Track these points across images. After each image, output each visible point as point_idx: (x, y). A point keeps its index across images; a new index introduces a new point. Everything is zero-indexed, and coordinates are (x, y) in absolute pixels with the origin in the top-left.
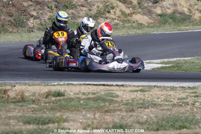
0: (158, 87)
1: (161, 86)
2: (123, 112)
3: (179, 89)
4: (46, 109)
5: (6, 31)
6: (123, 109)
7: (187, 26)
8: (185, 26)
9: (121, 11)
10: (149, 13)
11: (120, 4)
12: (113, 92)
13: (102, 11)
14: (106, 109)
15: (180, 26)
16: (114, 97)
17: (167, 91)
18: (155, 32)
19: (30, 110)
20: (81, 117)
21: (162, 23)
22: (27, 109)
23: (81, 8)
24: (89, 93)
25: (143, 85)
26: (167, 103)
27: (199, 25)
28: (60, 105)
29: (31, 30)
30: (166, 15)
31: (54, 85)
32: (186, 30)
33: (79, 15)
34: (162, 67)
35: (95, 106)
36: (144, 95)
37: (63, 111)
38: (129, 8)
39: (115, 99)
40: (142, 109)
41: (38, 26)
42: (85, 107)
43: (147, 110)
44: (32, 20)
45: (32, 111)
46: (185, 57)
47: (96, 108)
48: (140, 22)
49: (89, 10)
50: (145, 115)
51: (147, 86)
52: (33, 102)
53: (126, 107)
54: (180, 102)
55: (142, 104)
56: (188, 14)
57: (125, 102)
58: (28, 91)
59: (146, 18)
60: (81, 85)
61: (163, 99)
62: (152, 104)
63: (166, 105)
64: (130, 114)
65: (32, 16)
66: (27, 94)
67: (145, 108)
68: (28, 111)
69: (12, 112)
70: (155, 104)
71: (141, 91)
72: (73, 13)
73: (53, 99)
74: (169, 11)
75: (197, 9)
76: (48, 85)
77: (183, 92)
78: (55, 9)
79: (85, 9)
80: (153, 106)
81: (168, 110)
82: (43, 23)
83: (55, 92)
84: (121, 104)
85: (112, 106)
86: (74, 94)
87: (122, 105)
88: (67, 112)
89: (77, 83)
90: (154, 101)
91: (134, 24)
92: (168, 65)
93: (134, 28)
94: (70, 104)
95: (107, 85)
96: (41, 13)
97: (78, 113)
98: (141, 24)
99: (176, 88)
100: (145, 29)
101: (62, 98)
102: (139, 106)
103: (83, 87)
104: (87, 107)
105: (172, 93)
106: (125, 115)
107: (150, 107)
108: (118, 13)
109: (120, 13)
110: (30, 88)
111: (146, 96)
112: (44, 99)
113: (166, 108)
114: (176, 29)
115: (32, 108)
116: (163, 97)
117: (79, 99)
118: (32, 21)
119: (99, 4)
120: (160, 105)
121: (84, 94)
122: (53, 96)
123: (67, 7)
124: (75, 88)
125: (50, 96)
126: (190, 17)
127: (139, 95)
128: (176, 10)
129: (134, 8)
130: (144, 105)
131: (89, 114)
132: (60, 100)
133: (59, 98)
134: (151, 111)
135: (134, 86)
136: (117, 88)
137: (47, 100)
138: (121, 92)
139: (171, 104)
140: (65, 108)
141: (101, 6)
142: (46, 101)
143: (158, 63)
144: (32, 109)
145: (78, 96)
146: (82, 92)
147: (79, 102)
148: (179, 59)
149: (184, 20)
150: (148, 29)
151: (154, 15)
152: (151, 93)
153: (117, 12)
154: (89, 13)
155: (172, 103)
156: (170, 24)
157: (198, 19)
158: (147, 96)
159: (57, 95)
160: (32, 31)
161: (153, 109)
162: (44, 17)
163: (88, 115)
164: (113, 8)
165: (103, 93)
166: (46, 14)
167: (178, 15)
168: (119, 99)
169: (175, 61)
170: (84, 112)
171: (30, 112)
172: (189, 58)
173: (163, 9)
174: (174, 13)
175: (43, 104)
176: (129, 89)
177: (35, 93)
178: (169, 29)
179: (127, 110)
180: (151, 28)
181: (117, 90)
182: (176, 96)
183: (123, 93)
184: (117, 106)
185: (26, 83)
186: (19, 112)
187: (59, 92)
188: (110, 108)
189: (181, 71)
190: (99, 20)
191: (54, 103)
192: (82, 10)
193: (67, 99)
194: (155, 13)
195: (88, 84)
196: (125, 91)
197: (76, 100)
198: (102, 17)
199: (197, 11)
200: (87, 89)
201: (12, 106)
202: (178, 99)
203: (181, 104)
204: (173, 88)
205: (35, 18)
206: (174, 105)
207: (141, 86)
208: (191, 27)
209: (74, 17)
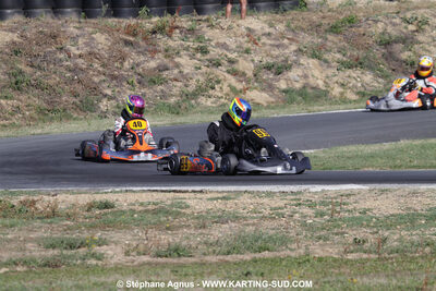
0: (249, 192)
1: (254, 192)
2: (191, 229)
3: (278, 194)
4: (85, 226)
5: (69, 118)
6: (192, 225)
9: (229, 86)
10: (270, 88)
11: (228, 76)
12: (184, 201)
13: (203, 86)
14: (168, 225)
16: (183, 208)
17: (260, 197)
19: (61, 229)
20: (130, 238)
22: (58, 227)
23: (175, 83)
24: (149, 204)
26: (255, 215)
28: (105, 221)
29: (104, 115)
30: (293, 91)
32: (318, 111)
35: (153, 221)
36: (226, 204)
38: (241, 81)
39: (184, 211)
40: (219, 225)
41: (113, 109)
42: (139, 223)
43: (224, 226)
44: (105, 101)
45: (65, 230)
47: (154, 224)
48: (258, 101)
49: (185, 85)
52: (68, 217)
53: (196, 221)
55: (219, 217)
58: (63, 201)
59: (264, 95)
60: (143, 191)
61: (250, 210)
62: (234, 216)
63: (253, 218)
65: (105, 96)
66: (62, 206)
68: (58, 231)
69: (35, 231)
70: (238, 217)
71: (224, 198)
72: (162, 91)
73: (98, 212)
75: (337, 82)
76: (98, 193)
77: (281, 199)
78: (138, 85)
79: (179, 84)
80: (234, 220)
82: (121, 105)
83: (101, 202)
84: (190, 218)
85: (177, 220)
86: (128, 205)
87: (192, 219)
89: (139, 189)
90: (237, 213)
94: (118, 220)
95: (180, 191)
96: (118, 92)
97: (127, 231)
98: (258, 104)
99: (275, 193)
101: (110, 210)
102: (215, 220)
103: (144, 195)
104: (142, 223)
105: (266, 200)
106: (192, 233)
107: (230, 222)
108: (226, 89)
112: (84, 213)
113: (252, 222)
115: (65, 226)
116: (251, 206)
117: (134, 212)
118: (105, 103)
119: (200, 77)
120: (245, 218)
121: (142, 204)
122: (98, 208)
123: (154, 82)
125: (93, 209)
126: (326, 93)
127: (219, 205)
128: (307, 84)
129: (248, 82)
130: (221, 219)
131: (141, 232)
132: (106, 214)
133: (106, 210)
134: (230, 227)
135: (217, 192)
136: (192, 194)
137: (88, 214)
138: (196, 200)
140: (111, 225)
141: (202, 79)
142: (87, 216)
144: (65, 228)
145: (133, 207)
146: (140, 201)
147: (132, 216)
152: (237, 201)
153: (224, 88)
154: (185, 89)
155: (262, 214)
157: (338, 95)
158: (230, 206)
159: (104, 206)
161: (233, 224)
163: (140, 234)
164: (218, 82)
165: (169, 202)
166: (125, 93)
167: (310, 91)
168: (188, 211)
170: (136, 231)
171: (60, 231)
173: (289, 82)
174: (304, 87)
175: (81, 220)
176: (209, 196)
177: (74, 205)
178: (297, 111)
179: (197, 226)
181: (189, 199)
182: (269, 205)
183: (198, 202)
184: (184, 221)
185: (69, 191)
186: (45, 232)
187: (107, 202)
188: (175, 223)
191: (96, 218)
192: (175, 87)
193: (116, 212)
194: (277, 88)
195: (154, 191)
196: (201, 199)
197: (128, 213)
199: (336, 85)
200: (149, 197)
201: (37, 223)
202: (272, 209)
203: (274, 215)
204: (270, 194)
205: (110, 98)
206: (264, 218)
207: (226, 192)
209: (164, 96)
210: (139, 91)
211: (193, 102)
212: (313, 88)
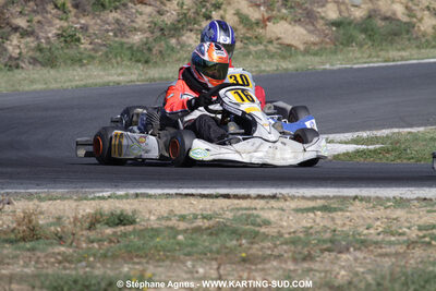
0: (362, 199)
1: (370, 198)
2: (286, 262)
3: (416, 203)
4: (94, 256)
6: (286, 255)
7: (404, 49)
8: (399, 50)
9: (238, 13)
12: (255, 212)
13: (191, 14)
14: (244, 255)
15: (387, 51)
16: (260, 226)
17: (386, 208)
18: (328, 66)
19: (53, 260)
20: (185, 276)
21: (342, 44)
22: (46, 256)
23: (139, 6)
24: (195, 217)
25: (325, 194)
26: (393, 239)
27: (433, 47)
28: (127, 246)
29: (13, 64)
30: (350, 24)
31: (103, 198)
32: (402, 59)
33: (134, 25)
34: (357, 151)
35: (214, 247)
36: (333, 219)
37: (136, 260)
38: (258, 6)
39: (263, 230)
40: (333, 254)
41: (31, 53)
42: (189, 249)
43: (344, 256)
44: (15, 39)
45: (60, 262)
46: (411, 126)
47: (218, 252)
48: (288, 41)
49: (158, 12)
50: (343, 267)
51: (334, 197)
52: (60, 239)
53: (293, 248)
54: (424, 237)
55: (332, 241)
56: (405, 19)
57: (287, 236)
58: (41, 213)
59: (299, 30)
60: (168, 196)
61: (380, 229)
62: (357, 240)
63: (391, 244)
64: (306, 265)
65: (16, 29)
66: (41, 221)
67: (340, 252)
68: (48, 262)
69: (8, 264)
70: (363, 242)
71: (325, 209)
72: (117, 21)
73: (109, 231)
74: (358, 14)
75: (428, 8)
76: (86, 199)
77: (429, 212)
78: (74, 11)
79: (148, 9)
80: (357, 246)
81: (397, 254)
82: (44, 46)
83: (112, 214)
84: (278, 243)
85: (256, 246)
86: (158, 219)
87: (282, 244)
88: (147, 263)
89: (158, 191)
90: (359, 234)
91: (270, 47)
92: (371, 147)
93: (272, 57)
94: (152, 244)
95: (236, 197)
96: (39, 22)
97: (174, 264)
98: (289, 46)
99: (409, 200)
100: (300, 58)
101: (129, 228)
102: (325, 246)
103: (176, 202)
104: (195, 249)
105: (399, 213)
106: (292, 268)
107: (352, 249)
108: (231, 19)
109: (236, 18)
110: (45, 205)
111: (339, 222)
112: (85, 233)
113: (392, 250)
114: (378, 56)
115: (59, 254)
116: (378, 223)
117: (174, 231)
118: (15, 42)
120: (376, 243)
121: (183, 218)
122: (107, 224)
123: (103, 5)
124: (157, 205)
125: (98, 226)
126: (409, 27)
127: (320, 219)
128: (375, 11)
129: (270, 6)
130: (336, 244)
131: (202, 267)
132: (125, 235)
133: (123, 228)
134: (356, 259)
135: (304, 198)
136: (262, 202)
137: (92, 234)
138: (275, 212)
139: (404, 242)
140: (141, 253)
142: (92, 237)
143: (346, 143)
144: (60, 258)
145: (170, 223)
146: (177, 213)
147: (174, 237)
148: (396, 130)
149: (395, 35)
150: (308, 58)
151: (320, 24)
152: (348, 214)
153: (229, 16)
154: (159, 19)
155: (405, 238)
156: (361, 46)
157: (430, 31)
158: (341, 222)
159: (117, 221)
160: (17, 67)
161: (359, 255)
162: (46, 32)
163: (201, 270)
164: (217, 6)
165: (229, 215)
166: (50, 24)
167: (380, 23)
168: (271, 231)
169: (387, 137)
170: (189, 263)
171: (53, 264)
172: (422, 129)
173: (343, 7)
174: (370, 17)
175: (84, 245)
176: (293, 204)
177: (59, 219)
178: (359, 59)
179: (297, 256)
180: (315, 54)
181: (262, 209)
182: (412, 221)
183: (280, 215)
184: (269, 248)
185: (31, 194)
186: (26, 265)
187: (122, 214)
188: (253, 251)
189: (405, 161)
190: (184, 38)
191: (111, 241)
192: (141, 14)
193: (142, 230)
194: (323, 18)
195: (187, 195)
196: (283, 210)
197: (166, 233)
198: (191, 31)
199: (426, 12)
200: (187, 206)
201: (8, 250)
202: (420, 228)
203: (427, 239)
204: (400, 203)
205: (25, 34)
206: (411, 244)
207: (320, 198)
208: (415, 51)
209: (121, 30)
210: (76, 21)
211: (173, 41)
212: (386, 19)
